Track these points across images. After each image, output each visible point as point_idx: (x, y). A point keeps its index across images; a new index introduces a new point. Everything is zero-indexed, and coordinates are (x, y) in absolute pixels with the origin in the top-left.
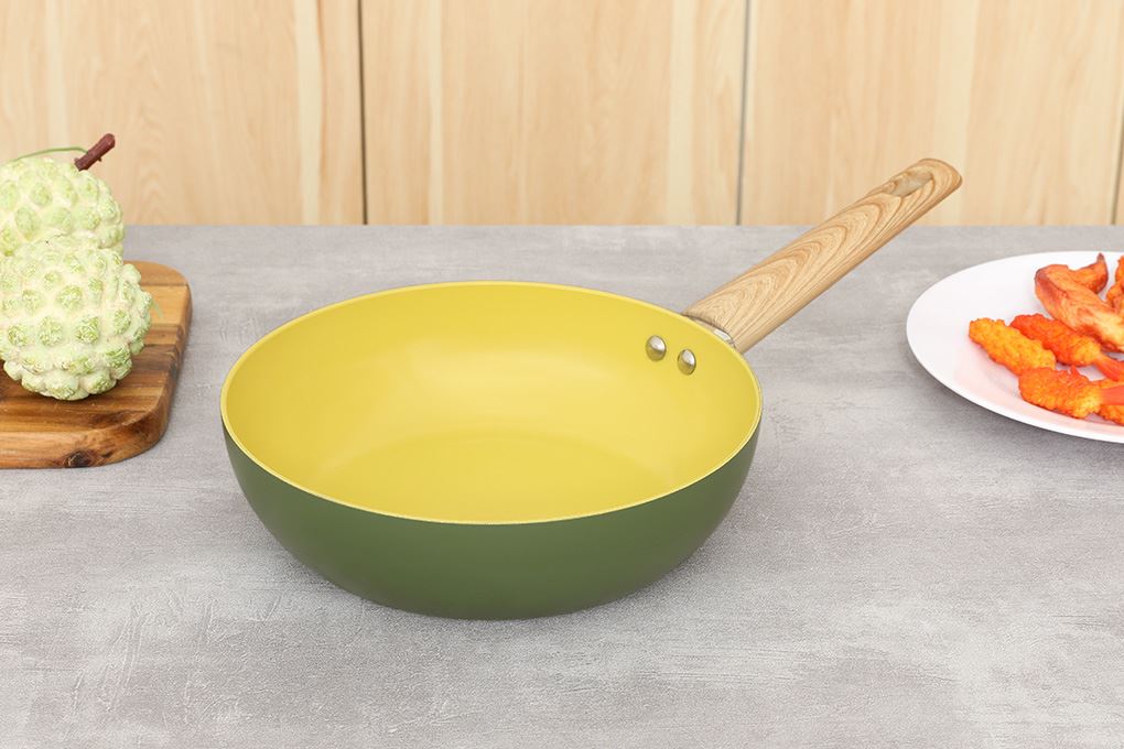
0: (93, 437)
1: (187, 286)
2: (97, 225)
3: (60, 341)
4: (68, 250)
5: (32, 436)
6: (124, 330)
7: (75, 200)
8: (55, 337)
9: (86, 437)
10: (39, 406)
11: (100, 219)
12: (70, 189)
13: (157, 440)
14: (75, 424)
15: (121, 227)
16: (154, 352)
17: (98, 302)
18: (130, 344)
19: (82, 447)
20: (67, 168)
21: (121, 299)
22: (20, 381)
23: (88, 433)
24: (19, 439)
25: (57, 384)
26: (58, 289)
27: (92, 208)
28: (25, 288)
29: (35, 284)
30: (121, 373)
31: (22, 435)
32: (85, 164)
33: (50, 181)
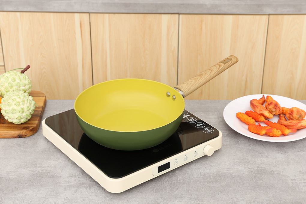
0: (23, 132)
1: (45, 97)
2: (25, 86)
3: (15, 113)
4: (17, 93)
5: (10, 132)
6: (29, 110)
7: (21, 80)
8: (14, 112)
9: (21, 132)
10: (11, 125)
11: (26, 84)
12: (19, 78)
13: (36, 132)
14: (19, 129)
15: (31, 85)
16: (36, 112)
17: (23, 104)
18: (30, 113)
19: (21, 134)
20: (19, 74)
21: (28, 104)
22: (8, 120)
23: (21, 131)
24: (8, 133)
25: (16, 121)
26: (15, 102)
27: (24, 82)
28: (8, 102)
29: (10, 101)
30: (29, 118)
31: (8, 132)
32: (23, 72)
33: (15, 77)
